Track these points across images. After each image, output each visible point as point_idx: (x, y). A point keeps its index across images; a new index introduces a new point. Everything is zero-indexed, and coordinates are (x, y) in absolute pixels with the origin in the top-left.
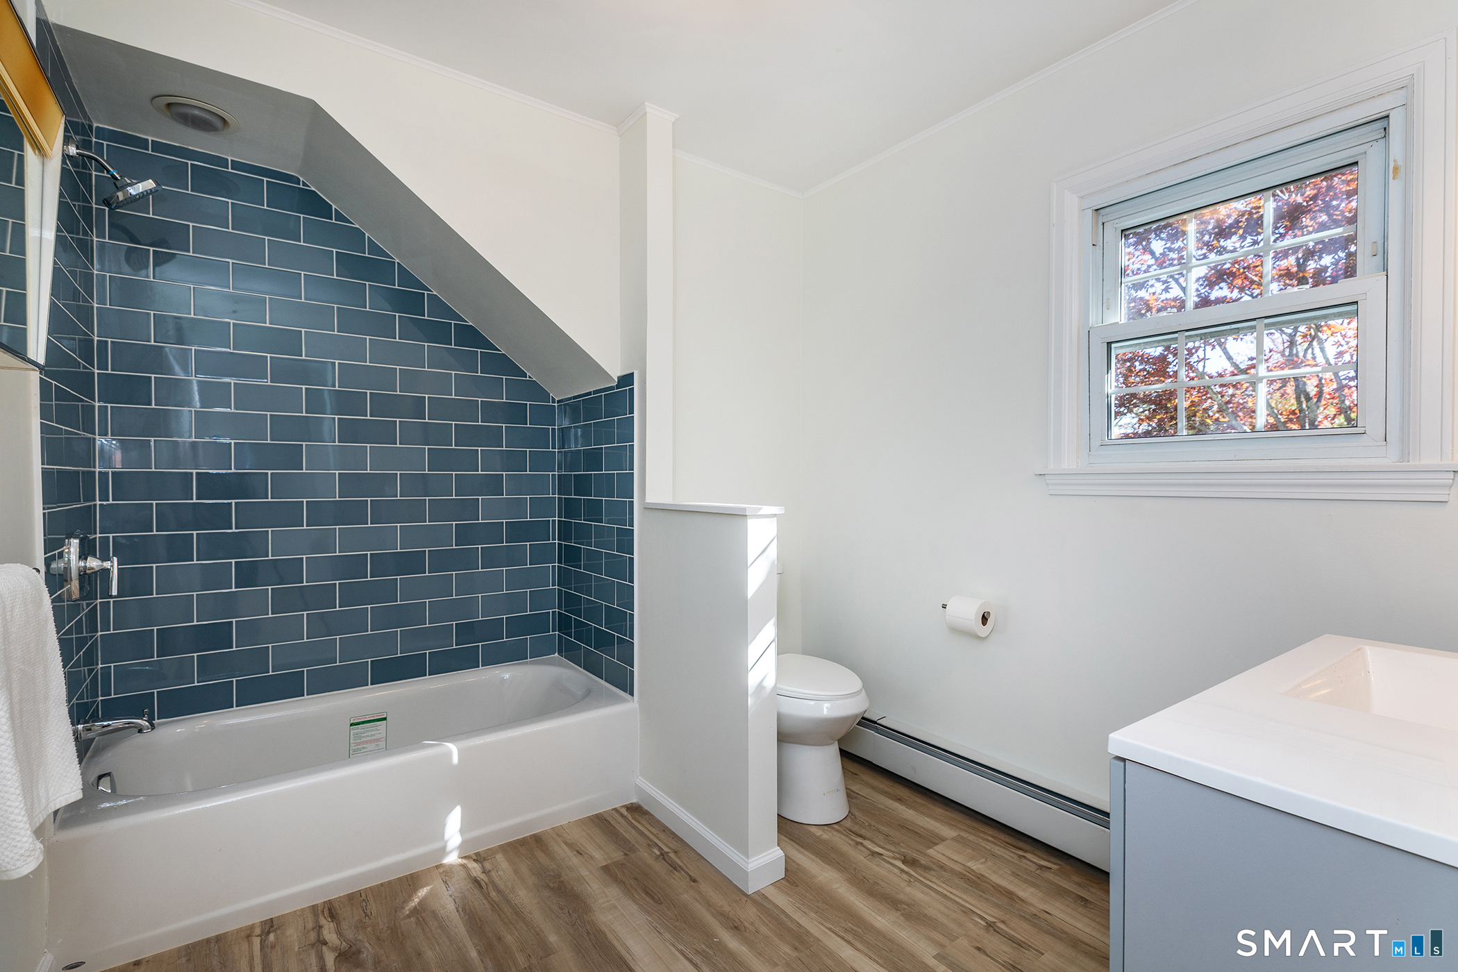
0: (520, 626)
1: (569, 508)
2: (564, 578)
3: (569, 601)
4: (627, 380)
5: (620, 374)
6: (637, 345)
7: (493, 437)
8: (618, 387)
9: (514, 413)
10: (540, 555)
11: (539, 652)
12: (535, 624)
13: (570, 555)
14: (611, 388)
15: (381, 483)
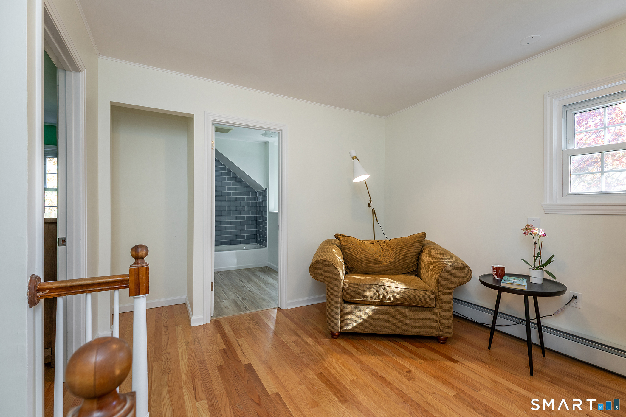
0: (248, 237)
1: (258, 213)
2: (258, 227)
3: (258, 232)
4: (266, 189)
5: (266, 188)
6: (267, 182)
7: (243, 199)
8: (265, 190)
9: (248, 194)
10: (253, 223)
11: (252, 242)
12: (252, 237)
13: (258, 223)
14: (264, 190)
15: (224, 208)
